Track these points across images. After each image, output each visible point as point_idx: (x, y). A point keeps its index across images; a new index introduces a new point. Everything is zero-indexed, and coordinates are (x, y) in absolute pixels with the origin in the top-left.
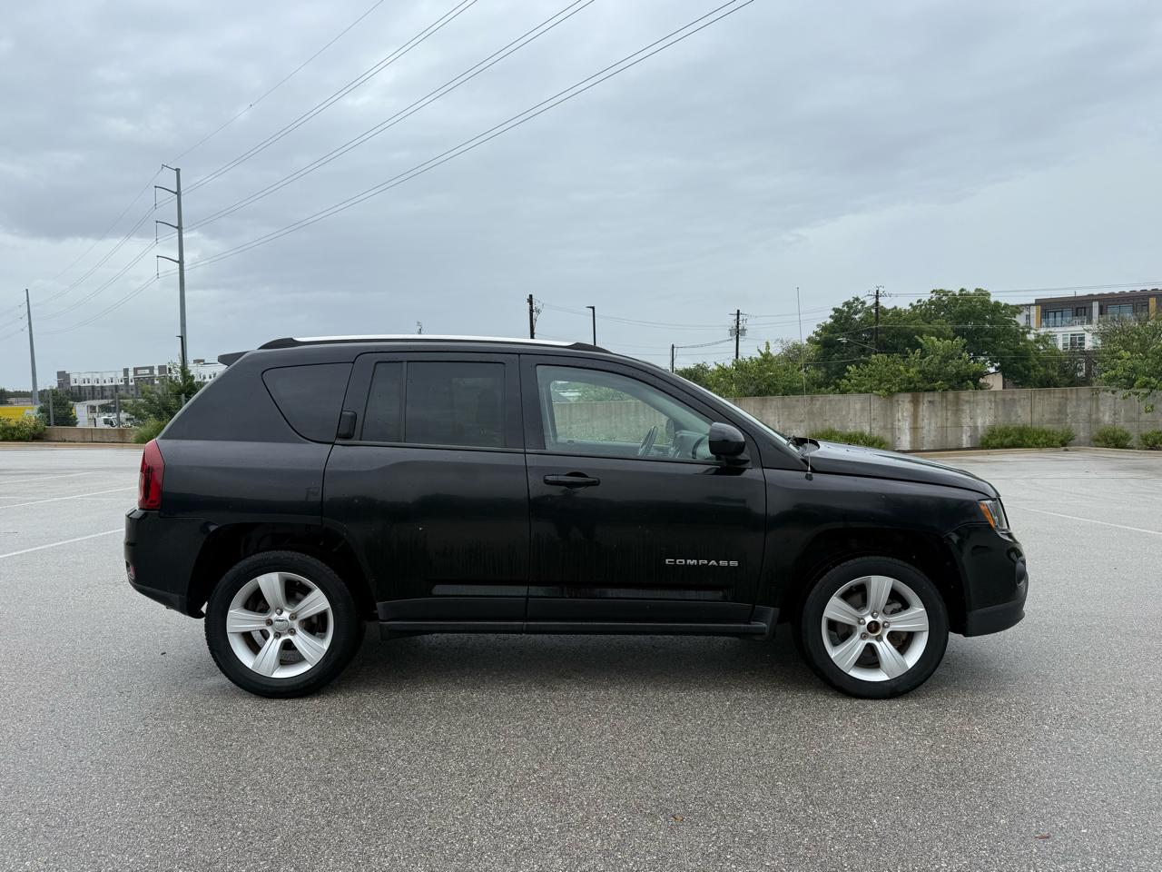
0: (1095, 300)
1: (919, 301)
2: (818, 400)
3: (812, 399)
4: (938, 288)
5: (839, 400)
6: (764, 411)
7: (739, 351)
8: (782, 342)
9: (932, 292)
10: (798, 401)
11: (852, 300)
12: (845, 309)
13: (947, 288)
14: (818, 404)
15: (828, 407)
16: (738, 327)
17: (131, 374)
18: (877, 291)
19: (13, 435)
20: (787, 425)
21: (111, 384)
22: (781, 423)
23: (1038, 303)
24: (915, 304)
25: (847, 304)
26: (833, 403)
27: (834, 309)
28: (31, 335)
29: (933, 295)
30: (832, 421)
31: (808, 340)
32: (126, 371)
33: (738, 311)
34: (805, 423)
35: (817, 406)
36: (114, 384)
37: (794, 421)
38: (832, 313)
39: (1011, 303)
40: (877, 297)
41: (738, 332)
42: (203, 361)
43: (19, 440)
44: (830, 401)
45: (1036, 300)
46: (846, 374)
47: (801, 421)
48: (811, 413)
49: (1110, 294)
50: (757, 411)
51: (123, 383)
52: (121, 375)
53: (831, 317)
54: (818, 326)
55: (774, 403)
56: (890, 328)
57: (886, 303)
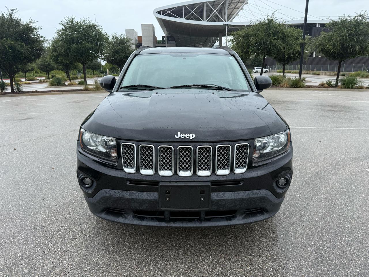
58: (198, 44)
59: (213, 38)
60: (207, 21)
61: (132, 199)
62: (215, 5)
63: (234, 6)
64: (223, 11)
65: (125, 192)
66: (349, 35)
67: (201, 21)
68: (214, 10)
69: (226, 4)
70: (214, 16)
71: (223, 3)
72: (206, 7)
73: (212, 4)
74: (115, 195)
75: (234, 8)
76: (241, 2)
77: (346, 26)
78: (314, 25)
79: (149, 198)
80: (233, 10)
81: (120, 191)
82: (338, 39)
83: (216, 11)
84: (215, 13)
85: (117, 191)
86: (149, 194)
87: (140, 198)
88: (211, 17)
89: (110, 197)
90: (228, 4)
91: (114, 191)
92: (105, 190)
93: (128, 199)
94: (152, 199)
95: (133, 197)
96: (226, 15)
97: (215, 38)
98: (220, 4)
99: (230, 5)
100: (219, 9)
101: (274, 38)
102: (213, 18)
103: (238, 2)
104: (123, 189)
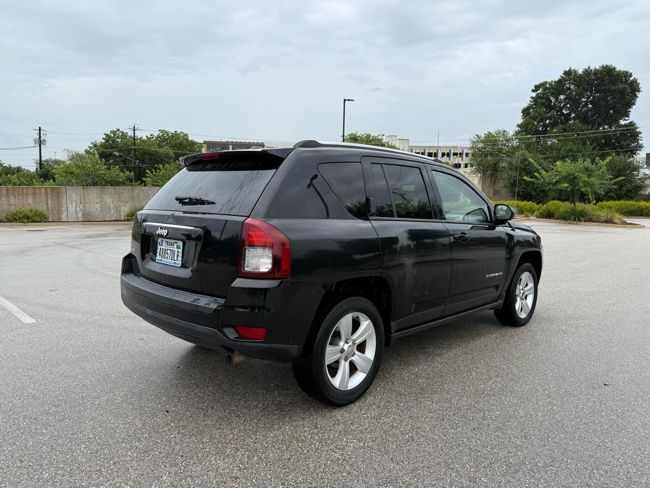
0: (231, 144)
1: (151, 135)
2: (136, 190)
3: (132, 189)
4: (162, 129)
5: (148, 190)
6: (103, 196)
7: (42, 155)
8: (68, 151)
9: (159, 131)
10: (124, 190)
11: (116, 130)
12: (112, 135)
13: (167, 130)
14: (136, 192)
15: (142, 194)
16: (40, 139)
18: (134, 127)
20: (118, 204)
22: (114, 203)
23: (205, 142)
24: (149, 136)
25: (114, 132)
26: (145, 191)
27: (105, 134)
29: (159, 132)
30: (144, 202)
31: (86, 151)
33: (40, 128)
34: (129, 203)
35: (136, 193)
37: (123, 202)
38: (104, 137)
39: (198, 142)
40: (134, 130)
41: (40, 142)
44: (143, 190)
45: (204, 141)
46: (147, 175)
47: (127, 202)
48: (132, 197)
49: (236, 142)
50: (98, 196)
53: (103, 138)
54: (92, 143)
55: (110, 190)
56: (141, 149)
57: (139, 134)
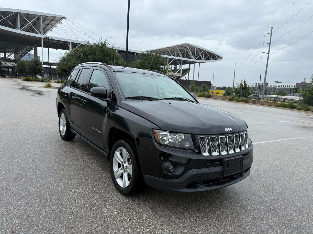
17: (257, 85)
19: (204, 96)
21: (252, 87)
28: (234, 74)
32: (256, 84)
36: (253, 87)
42: (277, 82)
43: (205, 97)
51: (255, 87)
52: (255, 85)
58: (9, 49)
59: (27, 47)
60: (22, 30)
61: (210, 173)
62: (29, 17)
63: (48, 22)
64: (37, 24)
65: (205, 169)
66: (155, 63)
67: (15, 29)
68: (29, 22)
69: (40, 19)
70: (28, 27)
71: (37, 18)
72: (20, 17)
73: (26, 16)
74: (200, 172)
75: (48, 24)
76: (55, 21)
77: (152, 57)
78: (133, 53)
79: (219, 170)
80: (47, 26)
81: (202, 169)
82: (149, 66)
83: (31, 23)
84: (30, 24)
85: (200, 169)
86: (218, 168)
87: (215, 171)
88: (26, 27)
89: (197, 174)
90: (43, 19)
91: (198, 169)
92: (193, 170)
93: (208, 173)
94: (220, 170)
95: (211, 171)
96: (41, 28)
97: (29, 47)
98: (35, 18)
99: (44, 20)
100: (34, 22)
101: (107, 58)
102: (27, 28)
103: (52, 20)
104: (204, 167)
